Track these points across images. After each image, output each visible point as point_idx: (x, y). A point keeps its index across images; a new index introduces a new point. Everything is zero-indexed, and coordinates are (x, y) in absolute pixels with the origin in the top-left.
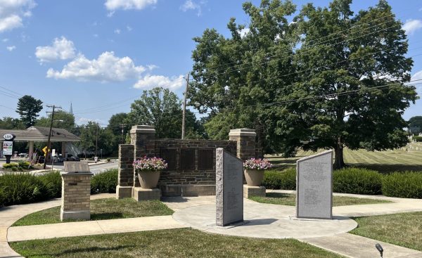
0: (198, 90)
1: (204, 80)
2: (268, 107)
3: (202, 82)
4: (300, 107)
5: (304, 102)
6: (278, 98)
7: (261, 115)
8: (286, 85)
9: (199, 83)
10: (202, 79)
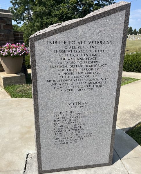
0: (15, 11)
1: (18, 6)
2: (48, 18)
3: (17, 7)
4: (64, 18)
5: (66, 14)
6: (53, 12)
7: (45, 23)
8: (57, 5)
9: (16, 7)
10: (17, 5)
